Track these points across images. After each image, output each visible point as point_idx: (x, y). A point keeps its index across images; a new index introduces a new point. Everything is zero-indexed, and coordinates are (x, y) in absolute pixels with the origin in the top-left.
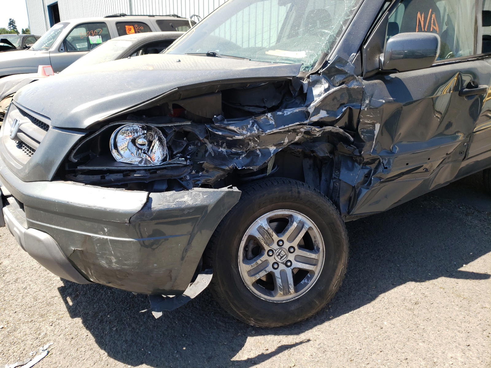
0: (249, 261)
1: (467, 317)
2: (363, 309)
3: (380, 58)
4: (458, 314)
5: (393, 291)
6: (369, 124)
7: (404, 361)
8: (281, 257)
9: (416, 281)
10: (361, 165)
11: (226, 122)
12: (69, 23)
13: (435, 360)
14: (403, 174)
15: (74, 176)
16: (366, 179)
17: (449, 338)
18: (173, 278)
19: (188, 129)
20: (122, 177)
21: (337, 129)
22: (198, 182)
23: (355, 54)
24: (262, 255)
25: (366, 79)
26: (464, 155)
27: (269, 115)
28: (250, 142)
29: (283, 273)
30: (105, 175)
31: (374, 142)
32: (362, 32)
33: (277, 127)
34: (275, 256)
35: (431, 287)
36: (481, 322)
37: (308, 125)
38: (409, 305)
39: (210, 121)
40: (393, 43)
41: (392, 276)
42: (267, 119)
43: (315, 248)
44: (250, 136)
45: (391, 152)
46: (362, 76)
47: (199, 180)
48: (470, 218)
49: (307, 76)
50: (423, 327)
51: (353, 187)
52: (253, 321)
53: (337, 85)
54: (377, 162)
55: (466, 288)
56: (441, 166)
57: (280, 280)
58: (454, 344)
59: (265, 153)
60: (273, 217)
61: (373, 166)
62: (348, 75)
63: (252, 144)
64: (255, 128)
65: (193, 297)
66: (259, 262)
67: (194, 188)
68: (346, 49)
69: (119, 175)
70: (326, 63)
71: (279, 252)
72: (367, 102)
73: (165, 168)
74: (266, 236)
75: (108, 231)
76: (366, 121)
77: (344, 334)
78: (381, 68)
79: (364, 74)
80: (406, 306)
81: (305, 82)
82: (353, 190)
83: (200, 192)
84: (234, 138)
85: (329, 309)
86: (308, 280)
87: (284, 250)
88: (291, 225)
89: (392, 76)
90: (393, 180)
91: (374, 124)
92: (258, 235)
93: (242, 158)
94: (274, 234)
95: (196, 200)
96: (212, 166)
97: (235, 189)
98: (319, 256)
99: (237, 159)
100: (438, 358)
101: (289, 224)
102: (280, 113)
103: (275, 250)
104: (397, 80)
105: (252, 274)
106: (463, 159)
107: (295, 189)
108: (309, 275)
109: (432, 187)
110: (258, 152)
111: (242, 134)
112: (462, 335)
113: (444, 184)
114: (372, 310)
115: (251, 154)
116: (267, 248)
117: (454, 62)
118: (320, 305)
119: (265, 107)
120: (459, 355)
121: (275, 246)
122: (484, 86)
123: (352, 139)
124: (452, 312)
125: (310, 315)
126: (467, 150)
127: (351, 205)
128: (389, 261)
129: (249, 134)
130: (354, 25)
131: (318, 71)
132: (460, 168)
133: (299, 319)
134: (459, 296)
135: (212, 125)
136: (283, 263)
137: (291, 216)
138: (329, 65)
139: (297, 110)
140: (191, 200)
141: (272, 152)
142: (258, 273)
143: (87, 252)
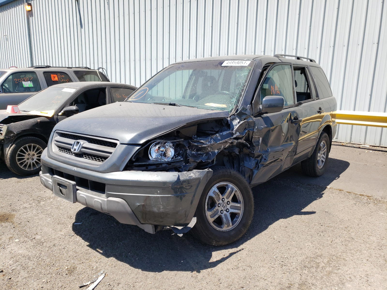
0: (210, 210)
1: (309, 230)
2: (263, 233)
3: (260, 107)
4: (305, 229)
5: (274, 223)
6: (257, 138)
7: (288, 250)
8: (224, 207)
9: (284, 218)
10: (254, 158)
11: (198, 139)
12: (6, 72)
13: (301, 247)
14: (272, 162)
15: (131, 168)
16: (256, 165)
17: (304, 238)
18: (187, 215)
19: (181, 143)
20: (156, 167)
21: (242, 141)
22: (187, 169)
23: (249, 105)
24: (216, 206)
25: (255, 117)
26: (295, 153)
27: (218, 135)
28: (208, 148)
29: (225, 215)
30: (148, 167)
31: (260, 147)
32: (251, 95)
33: (222, 140)
34: (221, 206)
35: (290, 220)
36: (315, 231)
37: (233, 139)
38: (283, 228)
39: (191, 138)
40: (265, 100)
41: (271, 217)
42: (217, 137)
43: (239, 201)
44: (210, 145)
45: (267, 151)
46: (253, 116)
47: (187, 168)
48: (299, 187)
49: (229, 116)
50: (292, 236)
51: (251, 169)
52: (215, 242)
53: (243, 120)
54: (261, 157)
55: (306, 218)
56: (286, 158)
57: (225, 219)
58: (307, 241)
59: (214, 153)
60: (219, 186)
61: (259, 159)
62: (248, 115)
63: (209, 149)
64: (212, 141)
65: (192, 227)
66: (215, 210)
67: (194, 170)
68: (245, 103)
69: (154, 166)
70: (237, 110)
71: (223, 204)
72: (256, 127)
73: (174, 162)
74: (217, 196)
75: (160, 192)
76: (255, 136)
77: (258, 244)
78: (260, 112)
79: (254, 114)
80: (282, 229)
81: (229, 119)
82: (251, 171)
83: (197, 171)
84: (202, 146)
85: (247, 235)
86: (237, 219)
87: (225, 203)
88: (228, 190)
89: (265, 115)
90: (268, 166)
91: (259, 138)
92: (214, 196)
93: (204, 156)
94: (220, 194)
95: (196, 176)
96: (193, 160)
97: (210, 170)
98: (241, 205)
99: (202, 157)
100: (302, 246)
101: (226, 189)
102: (222, 134)
103: (221, 203)
104: (268, 117)
105: (212, 216)
106: (295, 155)
107: (228, 171)
108: (237, 216)
109: (283, 170)
110: (210, 153)
111: (206, 144)
112: (309, 237)
113: (288, 168)
114: (267, 233)
115: (207, 154)
116: (218, 203)
117: (287, 108)
118: (244, 231)
119: (215, 131)
120: (310, 244)
121: (221, 202)
122: (301, 119)
123: (249, 146)
124: (303, 229)
125: (240, 237)
126: (296, 150)
127: (250, 179)
128: (267, 211)
129: (209, 144)
130: (246, 92)
131: (234, 114)
132: (294, 159)
133: (236, 239)
134: (304, 222)
135: (192, 140)
136: (225, 210)
137: (227, 185)
138: (239, 111)
139: (228, 132)
140: (194, 175)
141: (216, 153)
142: (215, 216)
143: (147, 205)
